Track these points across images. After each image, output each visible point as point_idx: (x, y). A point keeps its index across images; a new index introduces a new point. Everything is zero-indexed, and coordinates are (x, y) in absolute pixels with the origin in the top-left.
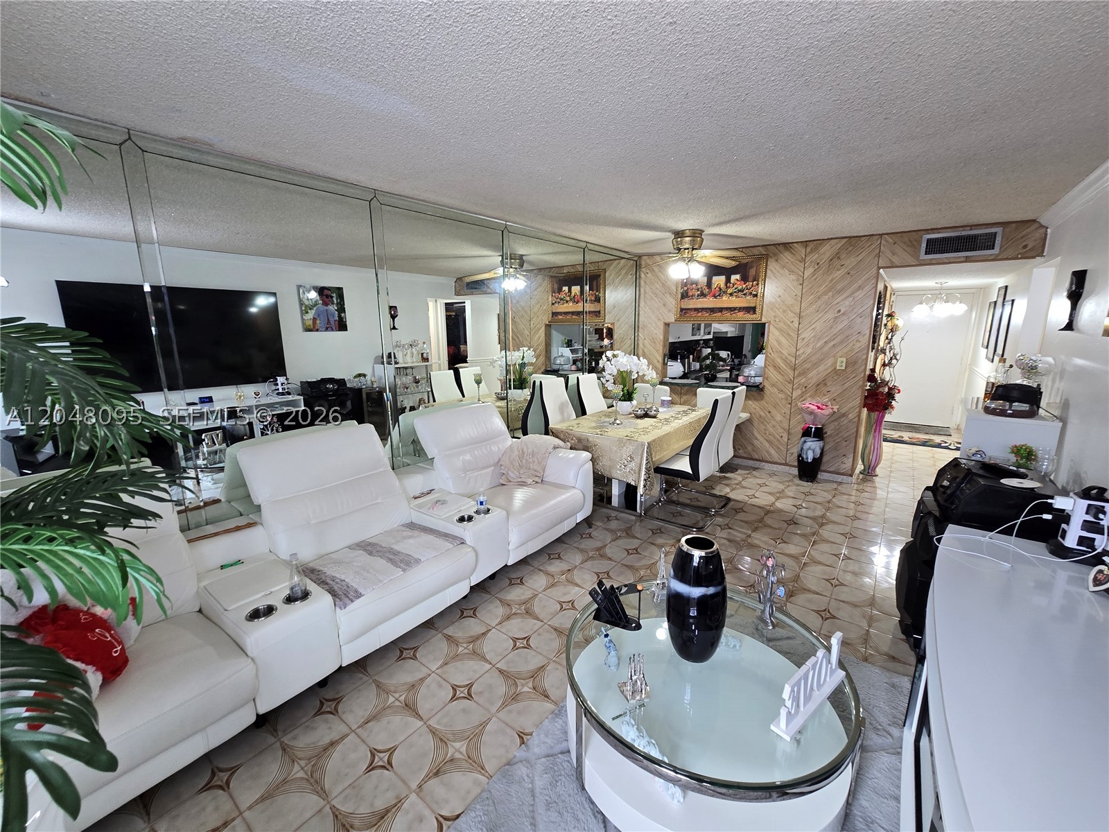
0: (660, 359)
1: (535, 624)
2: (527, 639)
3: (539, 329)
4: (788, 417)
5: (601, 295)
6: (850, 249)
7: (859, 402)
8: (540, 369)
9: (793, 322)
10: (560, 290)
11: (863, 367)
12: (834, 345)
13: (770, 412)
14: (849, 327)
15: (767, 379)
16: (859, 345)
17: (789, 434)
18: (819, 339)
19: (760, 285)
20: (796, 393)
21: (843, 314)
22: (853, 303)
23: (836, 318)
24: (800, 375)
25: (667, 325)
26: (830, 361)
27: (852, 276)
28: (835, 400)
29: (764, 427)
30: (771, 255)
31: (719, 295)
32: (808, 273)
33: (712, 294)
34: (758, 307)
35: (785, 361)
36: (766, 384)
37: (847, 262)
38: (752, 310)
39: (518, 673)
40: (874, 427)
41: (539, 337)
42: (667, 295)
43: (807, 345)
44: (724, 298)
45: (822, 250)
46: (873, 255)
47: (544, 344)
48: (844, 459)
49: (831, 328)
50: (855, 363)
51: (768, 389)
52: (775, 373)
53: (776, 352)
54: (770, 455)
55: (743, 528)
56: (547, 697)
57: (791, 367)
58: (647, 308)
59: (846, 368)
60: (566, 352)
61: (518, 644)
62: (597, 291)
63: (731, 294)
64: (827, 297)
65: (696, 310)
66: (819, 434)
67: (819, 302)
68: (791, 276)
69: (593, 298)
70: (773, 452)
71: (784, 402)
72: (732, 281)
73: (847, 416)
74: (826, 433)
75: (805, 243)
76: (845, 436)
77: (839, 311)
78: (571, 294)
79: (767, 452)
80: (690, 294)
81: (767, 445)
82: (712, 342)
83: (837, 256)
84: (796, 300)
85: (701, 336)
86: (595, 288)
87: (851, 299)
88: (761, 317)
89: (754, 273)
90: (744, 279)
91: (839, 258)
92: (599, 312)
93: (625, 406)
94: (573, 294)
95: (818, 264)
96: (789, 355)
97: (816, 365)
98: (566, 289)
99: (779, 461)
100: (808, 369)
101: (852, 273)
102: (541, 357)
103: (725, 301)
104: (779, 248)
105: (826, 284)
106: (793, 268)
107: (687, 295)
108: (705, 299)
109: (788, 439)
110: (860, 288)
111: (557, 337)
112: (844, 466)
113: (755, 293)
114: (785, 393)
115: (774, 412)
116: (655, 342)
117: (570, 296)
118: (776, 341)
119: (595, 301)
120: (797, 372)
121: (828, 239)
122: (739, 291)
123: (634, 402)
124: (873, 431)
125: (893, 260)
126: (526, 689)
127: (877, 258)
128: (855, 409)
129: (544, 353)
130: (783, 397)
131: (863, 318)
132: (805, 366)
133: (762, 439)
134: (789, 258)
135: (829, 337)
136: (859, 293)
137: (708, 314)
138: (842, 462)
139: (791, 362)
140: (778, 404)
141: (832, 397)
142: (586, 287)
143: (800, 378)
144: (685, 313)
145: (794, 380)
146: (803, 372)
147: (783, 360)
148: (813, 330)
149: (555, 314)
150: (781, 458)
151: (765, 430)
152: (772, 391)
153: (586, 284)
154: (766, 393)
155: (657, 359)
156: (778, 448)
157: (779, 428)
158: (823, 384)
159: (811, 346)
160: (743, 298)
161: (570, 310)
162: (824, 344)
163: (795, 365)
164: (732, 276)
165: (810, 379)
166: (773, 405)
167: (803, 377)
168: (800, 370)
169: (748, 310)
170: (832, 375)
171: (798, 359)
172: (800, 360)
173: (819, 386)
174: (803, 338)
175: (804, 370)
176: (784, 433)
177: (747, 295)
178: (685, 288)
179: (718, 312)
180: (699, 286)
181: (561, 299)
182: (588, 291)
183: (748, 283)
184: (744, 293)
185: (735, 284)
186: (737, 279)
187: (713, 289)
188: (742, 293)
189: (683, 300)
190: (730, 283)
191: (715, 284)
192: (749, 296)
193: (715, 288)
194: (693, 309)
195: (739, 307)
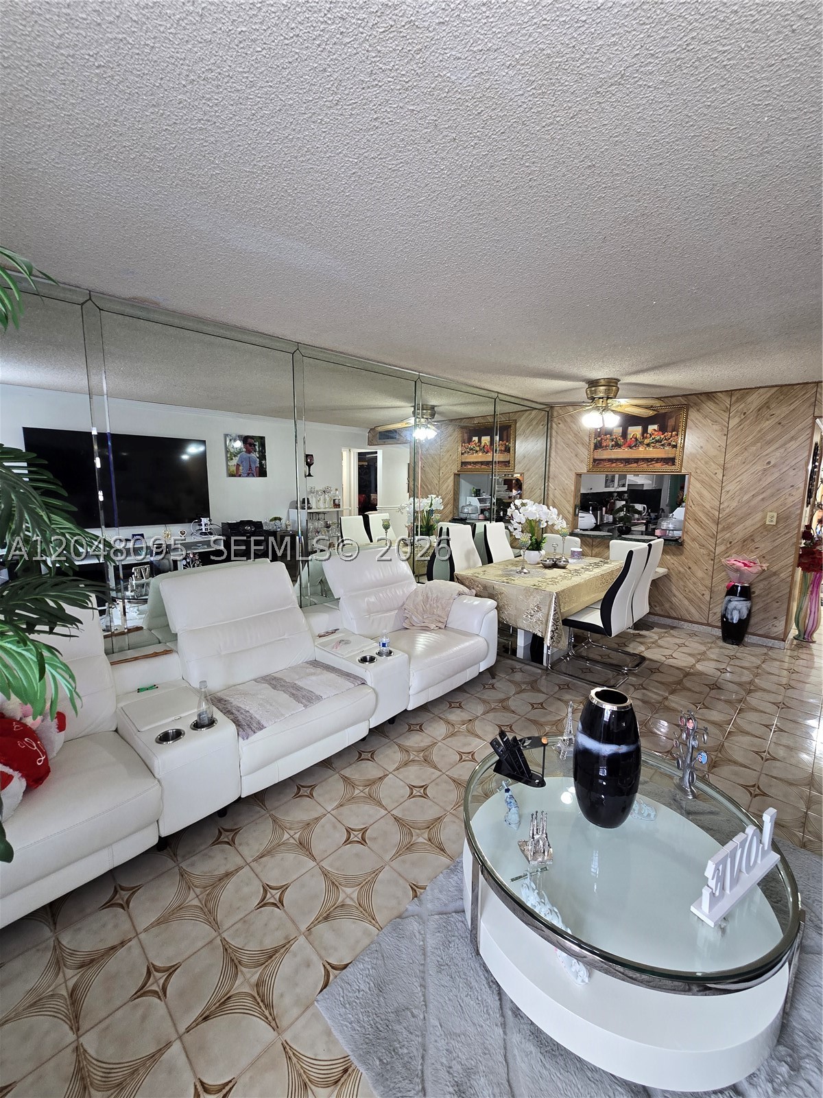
0: (571, 510)
1: (433, 773)
2: (425, 787)
3: (448, 479)
4: (711, 574)
5: (511, 445)
6: (782, 398)
7: (793, 560)
8: (447, 517)
9: (716, 473)
10: (470, 441)
11: (797, 523)
12: (763, 499)
13: (690, 568)
14: (781, 479)
15: (687, 533)
16: (792, 499)
17: (711, 592)
18: (746, 493)
19: (680, 433)
20: (719, 549)
21: (774, 466)
22: (785, 454)
23: (765, 469)
24: (724, 529)
25: (579, 475)
26: (759, 516)
27: (783, 426)
28: (764, 557)
29: (683, 584)
30: (692, 404)
31: (635, 446)
32: (733, 422)
33: (627, 445)
34: (677, 458)
35: (707, 514)
36: (686, 538)
37: (777, 412)
38: (671, 461)
39: (413, 822)
40: (810, 589)
41: (448, 487)
42: (580, 446)
43: (732, 498)
44: (641, 449)
45: (750, 399)
46: (808, 404)
47: (452, 493)
48: (776, 623)
49: (760, 480)
50: (787, 518)
51: (688, 544)
52: (696, 527)
53: (698, 505)
54: (689, 613)
55: (659, 690)
56: (443, 850)
57: (714, 521)
58: (558, 458)
59: (777, 522)
60: (475, 501)
61: (415, 792)
62: (507, 442)
63: (648, 445)
64: (755, 448)
65: (610, 460)
66: (746, 593)
67: (746, 454)
68: (715, 426)
69: (503, 449)
70: (693, 610)
71: (706, 558)
72: (649, 432)
73: (779, 575)
74: (754, 592)
75: (730, 393)
76: (777, 596)
78: (481, 444)
79: (687, 610)
80: (604, 444)
81: (686, 602)
82: (626, 495)
83: (766, 405)
84: (720, 451)
85: (615, 488)
86: (505, 438)
87: (782, 450)
88: (681, 469)
89: (674, 423)
90: (663, 429)
91: (768, 407)
92: (509, 462)
93: (533, 555)
94: (483, 444)
95: (745, 413)
96: (712, 508)
97: (742, 519)
98: (475, 438)
99: (701, 621)
100: (733, 524)
101: (783, 423)
102: (449, 506)
103: (641, 452)
104: (701, 397)
105: (754, 435)
106: (716, 418)
107: (601, 445)
108: (619, 450)
109: (711, 598)
110: (792, 438)
111: (466, 487)
112: (775, 629)
113: (674, 443)
114: (707, 548)
115: (694, 568)
116: (565, 493)
118: (698, 493)
119: (505, 451)
121: (755, 388)
122: (657, 441)
123: (543, 552)
124: (809, 592)
126: (421, 840)
127: (812, 408)
128: (788, 568)
129: (452, 502)
130: (704, 553)
131: (796, 470)
132: (729, 521)
133: (681, 597)
134: (713, 408)
135: (758, 490)
136: (792, 443)
137: (622, 465)
138: (773, 625)
139: (714, 516)
140: (699, 560)
141: (761, 554)
142: (496, 437)
143: (724, 533)
144: (598, 464)
145: (717, 534)
146: (727, 527)
147: (705, 513)
148: (739, 483)
149: (464, 464)
150: (702, 618)
151: (684, 587)
152: (693, 546)
153: (496, 435)
154: (686, 548)
155: (567, 510)
156: (700, 607)
157: (700, 585)
158: (750, 540)
159: (737, 499)
160: (661, 449)
161: (479, 460)
162: (751, 497)
163: (718, 519)
164: (649, 426)
165: (736, 535)
166: (694, 560)
167: (727, 532)
168: (724, 524)
169: (667, 461)
170: (760, 530)
171: (721, 513)
172: (724, 514)
173: (746, 542)
174: (727, 490)
175: (729, 524)
176: (705, 590)
177: (666, 446)
178: (599, 438)
179: (634, 463)
180: (614, 437)
181: (471, 449)
182: (498, 440)
183: (666, 433)
184: (662, 443)
185: (653, 434)
186: (655, 430)
187: (629, 440)
188: (660, 444)
189: (596, 451)
190: (647, 433)
191: (631, 434)
192: (668, 447)
193: (631, 439)
194: (607, 460)
195: (657, 458)
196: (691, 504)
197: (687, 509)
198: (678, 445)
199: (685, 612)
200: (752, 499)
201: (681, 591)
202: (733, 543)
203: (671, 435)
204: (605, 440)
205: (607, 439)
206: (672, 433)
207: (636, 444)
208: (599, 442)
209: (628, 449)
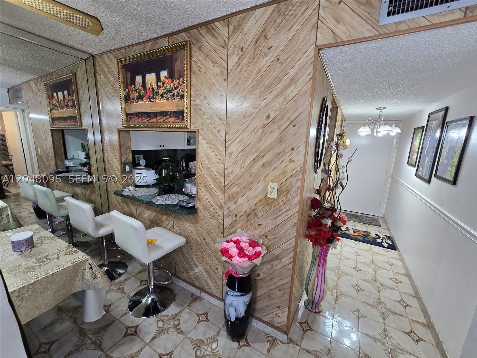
3: (48, 134)
6: (279, 21)
9: (219, 131)
11: (298, 198)
12: (264, 165)
13: (204, 239)
14: (280, 140)
15: (199, 200)
18: (247, 156)
20: (227, 222)
21: (273, 121)
22: (285, 103)
23: (264, 126)
24: (230, 199)
25: (120, 132)
26: (260, 186)
27: (282, 63)
29: (201, 255)
30: (194, 41)
31: (153, 97)
32: (232, 62)
34: (186, 112)
35: (215, 179)
36: (200, 206)
37: (275, 42)
38: (181, 114)
40: (318, 261)
41: (50, 141)
43: (235, 162)
45: (246, 29)
47: (52, 148)
48: (279, 313)
49: (260, 140)
50: (289, 191)
51: (201, 213)
53: (207, 169)
57: (221, 188)
59: (278, 196)
63: (162, 96)
64: (254, 96)
65: (137, 114)
68: (215, 69)
69: (72, 104)
70: (210, 283)
71: (217, 230)
72: (162, 80)
73: (281, 259)
74: (259, 275)
75: (227, 19)
77: (268, 117)
78: (58, 100)
79: (207, 283)
80: (131, 96)
81: (205, 275)
83: (264, 34)
84: (222, 101)
86: (71, 93)
87: (281, 99)
88: (191, 124)
89: (180, 68)
90: (172, 75)
91: (265, 37)
92: (76, 117)
95: (243, 49)
96: (218, 173)
97: (246, 189)
98: (55, 95)
99: (216, 295)
100: (237, 193)
101: (283, 58)
103: (157, 105)
104: (201, 30)
105: (252, 78)
106: (216, 57)
107: (129, 97)
109: (223, 273)
110: (292, 82)
112: (279, 320)
113: (181, 93)
114: (217, 220)
117: (58, 102)
119: (73, 107)
120: (227, 196)
122: (170, 91)
124: (317, 264)
125: (337, 31)
127: (314, 32)
128: (290, 253)
129: (53, 156)
130: (215, 224)
131: (297, 127)
132: (234, 190)
133: (200, 267)
134: (212, 43)
135: (258, 152)
136: (291, 88)
137: (145, 120)
138: (277, 314)
139: (221, 182)
140: (211, 232)
141: (263, 232)
142: (66, 92)
143: (230, 204)
144: (129, 119)
145: (224, 204)
146: (233, 197)
147: (213, 179)
148: (240, 143)
149: (53, 120)
150: (218, 292)
151: (203, 258)
152: (205, 215)
153: (65, 90)
154: (200, 216)
155: (117, 167)
156: (215, 281)
157: (214, 258)
158: (253, 214)
159: (239, 164)
160: (173, 100)
161: (60, 116)
162: (252, 162)
163: (224, 187)
164: (161, 72)
165: (240, 207)
166: (207, 230)
167: (233, 202)
168: (229, 193)
169: (178, 115)
170: (262, 204)
171: (227, 180)
172: (229, 181)
173: (250, 216)
174: (231, 152)
175: (234, 194)
176: (219, 265)
177: (176, 96)
178: (127, 90)
179: (154, 118)
180: (137, 87)
181: (55, 106)
182: (67, 96)
183: (175, 80)
184: (173, 93)
185: (165, 82)
186: (166, 77)
187: (147, 90)
188: (171, 94)
189: (126, 104)
190: (161, 82)
191: (148, 84)
192: (177, 98)
193: (149, 89)
194: (135, 114)
195: (170, 111)
198: (186, 95)
199: (205, 283)
200: (254, 164)
201: (200, 261)
202: (238, 216)
203: (179, 82)
204: (131, 92)
205: (132, 90)
206: (179, 81)
207: (153, 96)
208: (127, 94)
209: (148, 101)
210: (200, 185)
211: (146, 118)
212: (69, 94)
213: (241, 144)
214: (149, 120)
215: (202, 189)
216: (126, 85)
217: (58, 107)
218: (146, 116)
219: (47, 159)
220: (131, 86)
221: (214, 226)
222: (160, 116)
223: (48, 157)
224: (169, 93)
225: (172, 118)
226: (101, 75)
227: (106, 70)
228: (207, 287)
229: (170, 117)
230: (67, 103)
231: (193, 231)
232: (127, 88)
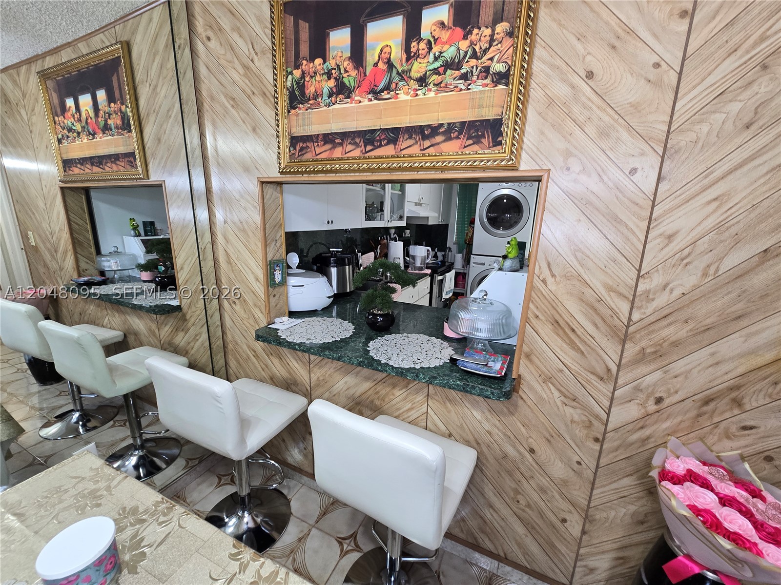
0: (262, 274)
3: (55, 198)
4: (589, 474)
9: (633, 171)
13: (532, 451)
15: (528, 356)
17: (587, 518)
18: (737, 241)
24: (642, 357)
25: (264, 185)
28: (769, 459)
29: (513, 485)
31: (387, 88)
35: (593, 308)
36: (524, 374)
41: (59, 214)
42: (259, 101)
43: (684, 260)
44: (403, 96)
47: (66, 229)
51: (531, 388)
52: (556, 342)
53: (567, 277)
54: (526, 553)
57: (613, 331)
62: (122, 104)
63: (422, 81)
65: (329, 139)
69: (119, 122)
71: (580, 432)
72: (425, 34)
78: (80, 115)
80: (310, 90)
81: (520, 529)
82: (408, 232)
85: (386, 221)
88: (519, 157)
90: (466, 17)
92: (133, 154)
96: (610, 289)
98: (70, 102)
100: (675, 344)
103: (405, 106)
107: (303, 93)
109: (584, 532)
113: (499, 67)
114: (585, 407)
115: (545, 452)
116: (244, 231)
117: (80, 120)
119: (123, 129)
120: (631, 350)
129: (70, 247)
130: (576, 418)
132: (665, 333)
133: (505, 512)
137: (357, 153)
139: (616, 314)
140: (560, 435)
141: (759, 447)
142: (101, 95)
143: (643, 369)
144: (300, 151)
145: (618, 371)
146: (655, 352)
147: (587, 304)
148: (714, 205)
149: (67, 164)
150: (557, 571)
151: (517, 492)
152: (545, 396)
153: (100, 87)
154: (524, 397)
155: (253, 273)
156: (553, 546)
157: (557, 496)
158: (727, 400)
159: (699, 264)
160: (461, 90)
161: (87, 154)
162: (756, 259)
163: (628, 326)
164: (424, 12)
165: (679, 379)
166: (544, 432)
167: (653, 366)
168: (644, 343)
169: (477, 131)
170: (771, 374)
171: (639, 308)
172: (649, 311)
173: (712, 406)
174: (669, 232)
175: (661, 345)
176: (570, 512)
177: (475, 78)
178: (297, 73)
179: (386, 145)
180: (331, 63)
181: (70, 130)
182: (106, 103)
183: (476, 31)
184: (463, 71)
185: (436, 40)
186: (442, 24)
187: (369, 69)
188: (457, 73)
189: (293, 111)
190: (420, 40)
191: (374, 49)
192: (480, 82)
193: (376, 65)
194: (320, 138)
195: (449, 124)
196: (546, 273)
197: (530, 287)
198: (516, 72)
199: (516, 547)
200: (762, 263)
201: (507, 499)
202: (667, 402)
203: (492, 36)
204: (312, 77)
205: (315, 73)
206: (493, 31)
207: (390, 82)
208: (298, 83)
209: (370, 100)
210: (534, 321)
211: (357, 145)
212: (111, 99)
213: (718, 207)
214: (367, 152)
215: (540, 331)
216: (293, 59)
217: (79, 133)
218: (357, 140)
219: (52, 256)
220: (312, 59)
221: (572, 421)
222: (410, 138)
223: (56, 251)
224: (449, 72)
225: (454, 141)
226: (209, 39)
227: (225, 23)
228: (521, 556)
229: (449, 139)
230: (106, 121)
231: (495, 431)
232: (297, 67)
